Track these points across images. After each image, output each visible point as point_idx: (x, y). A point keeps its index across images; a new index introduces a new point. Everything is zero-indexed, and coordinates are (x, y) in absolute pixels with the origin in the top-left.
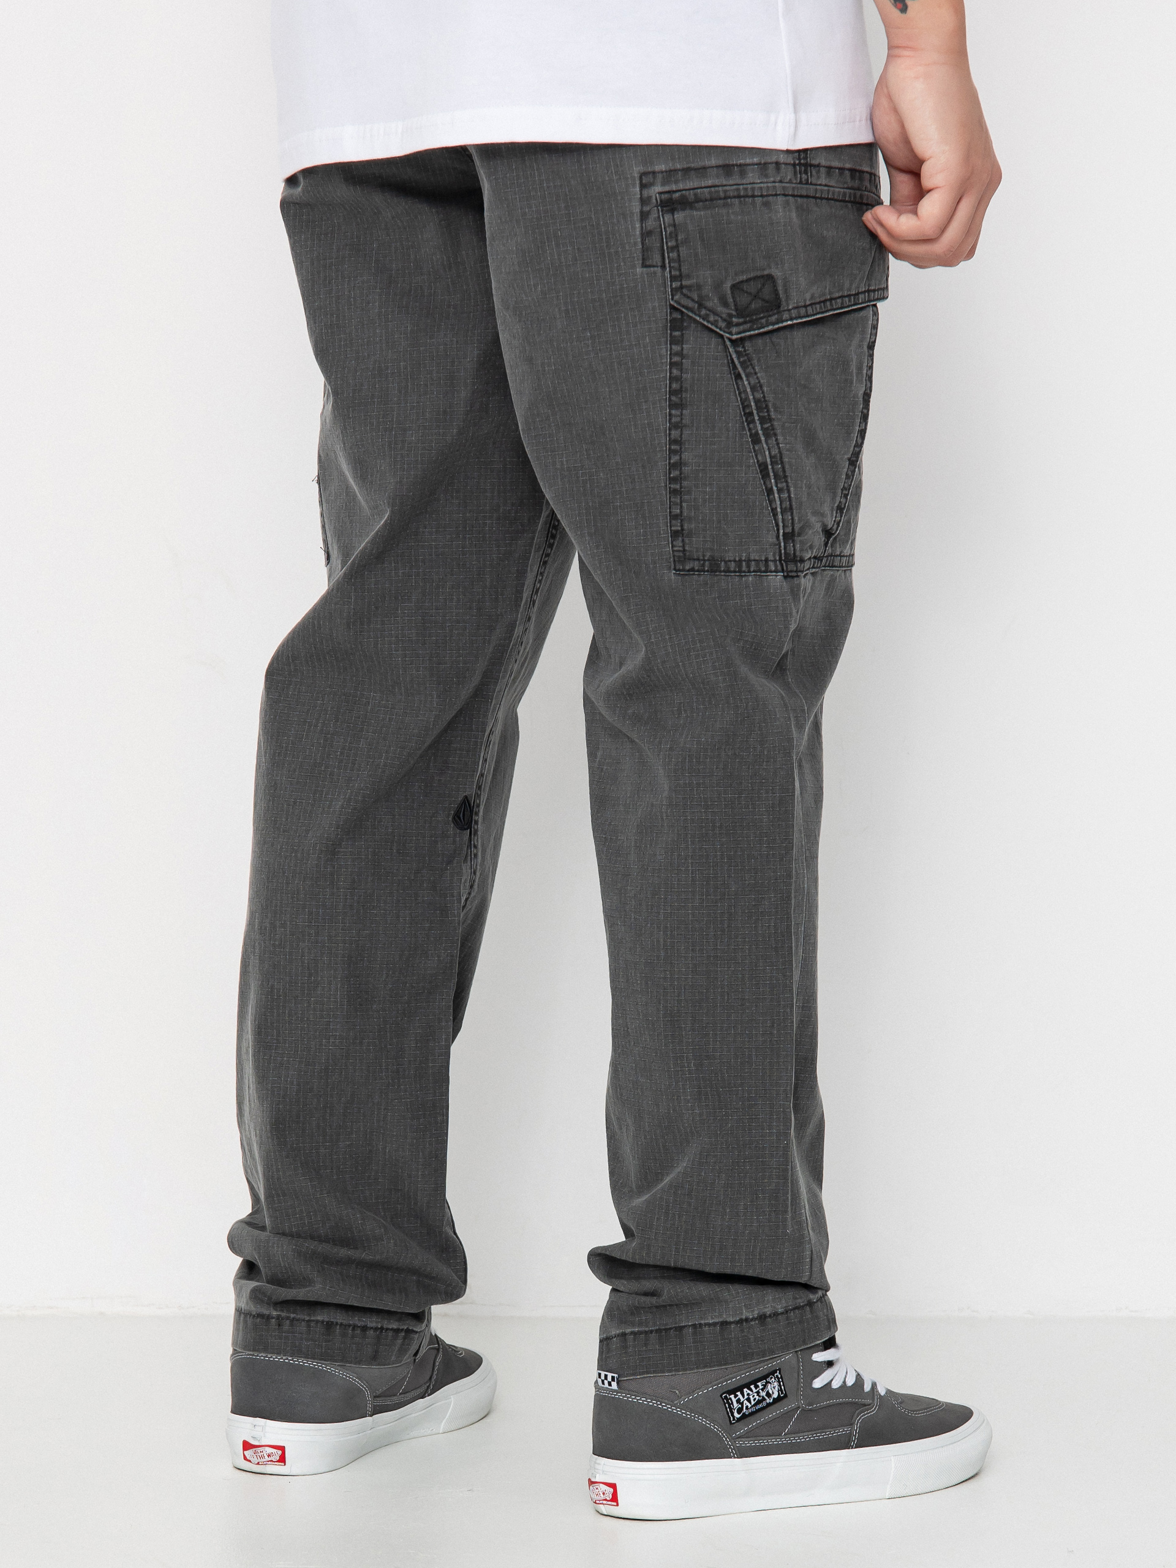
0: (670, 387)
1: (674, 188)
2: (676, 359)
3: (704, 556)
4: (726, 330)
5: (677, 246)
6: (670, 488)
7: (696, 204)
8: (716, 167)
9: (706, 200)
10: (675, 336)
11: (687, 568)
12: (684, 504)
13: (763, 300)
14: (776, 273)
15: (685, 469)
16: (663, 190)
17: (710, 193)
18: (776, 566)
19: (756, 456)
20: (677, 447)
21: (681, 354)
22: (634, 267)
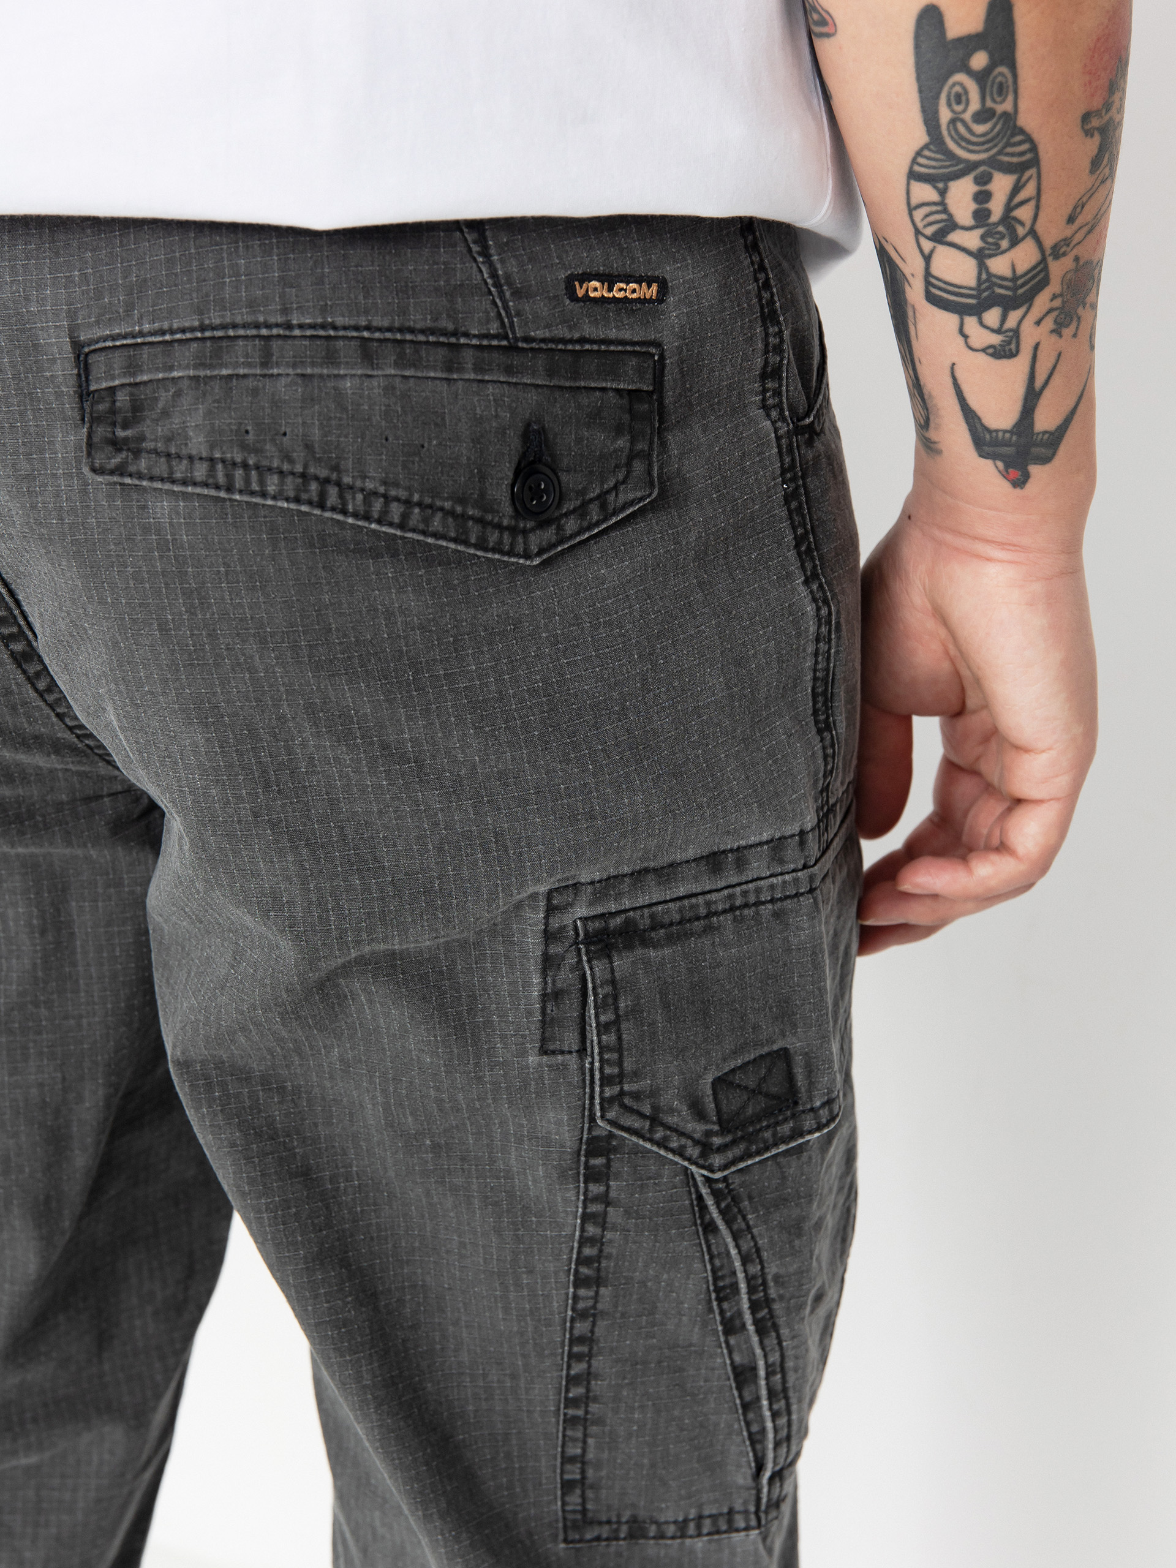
0: (579, 1252)
1: (613, 907)
2: (593, 1208)
3: (619, 1516)
4: (701, 1162)
5: (617, 1022)
6: (565, 1414)
7: (653, 934)
8: (695, 860)
9: (671, 924)
10: (594, 1167)
11: (588, 1536)
12: (590, 1441)
13: (767, 1095)
14: (794, 1043)
15: (596, 1384)
16: (592, 914)
17: (680, 910)
18: (747, 1520)
19: (730, 1353)
20: (584, 1349)
21: (605, 1199)
22: (523, 1053)
